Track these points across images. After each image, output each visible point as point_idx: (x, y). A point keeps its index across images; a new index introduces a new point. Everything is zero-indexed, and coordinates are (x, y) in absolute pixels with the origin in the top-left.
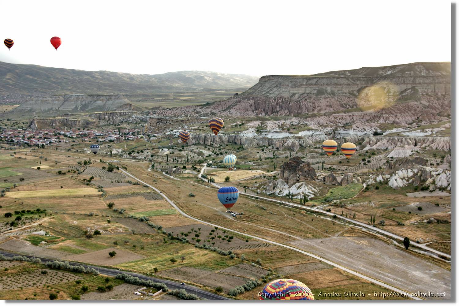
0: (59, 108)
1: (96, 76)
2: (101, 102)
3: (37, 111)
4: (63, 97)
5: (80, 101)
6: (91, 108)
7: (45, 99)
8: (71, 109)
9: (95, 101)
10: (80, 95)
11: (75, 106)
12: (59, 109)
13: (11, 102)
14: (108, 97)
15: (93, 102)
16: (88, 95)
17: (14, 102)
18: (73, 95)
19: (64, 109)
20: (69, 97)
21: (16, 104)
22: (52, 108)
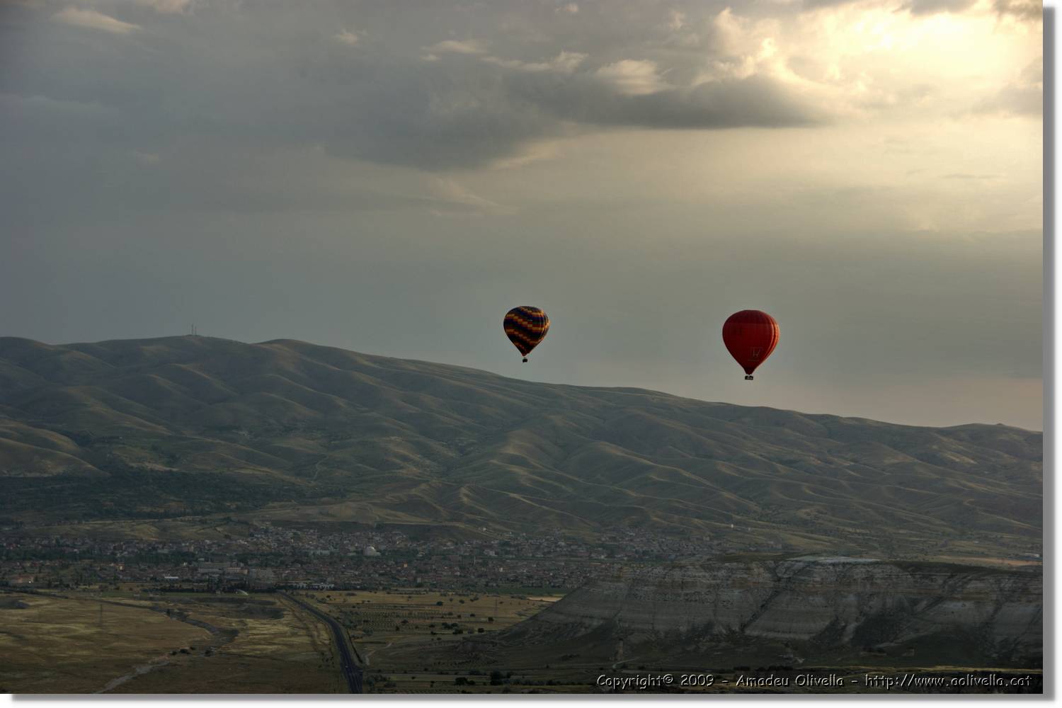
0: (744, 626)
1: (950, 456)
2: (969, 604)
3: (634, 639)
4: (768, 569)
5: (858, 595)
6: (913, 635)
7: (677, 574)
8: (806, 637)
9: (940, 599)
10: (856, 565)
11: (827, 623)
12: (748, 632)
13: (516, 580)
14: (1007, 584)
15: (924, 603)
16: (899, 564)
17: (529, 577)
18: (821, 559)
19: (771, 635)
20: (801, 571)
21: (539, 589)
22: (709, 625)
